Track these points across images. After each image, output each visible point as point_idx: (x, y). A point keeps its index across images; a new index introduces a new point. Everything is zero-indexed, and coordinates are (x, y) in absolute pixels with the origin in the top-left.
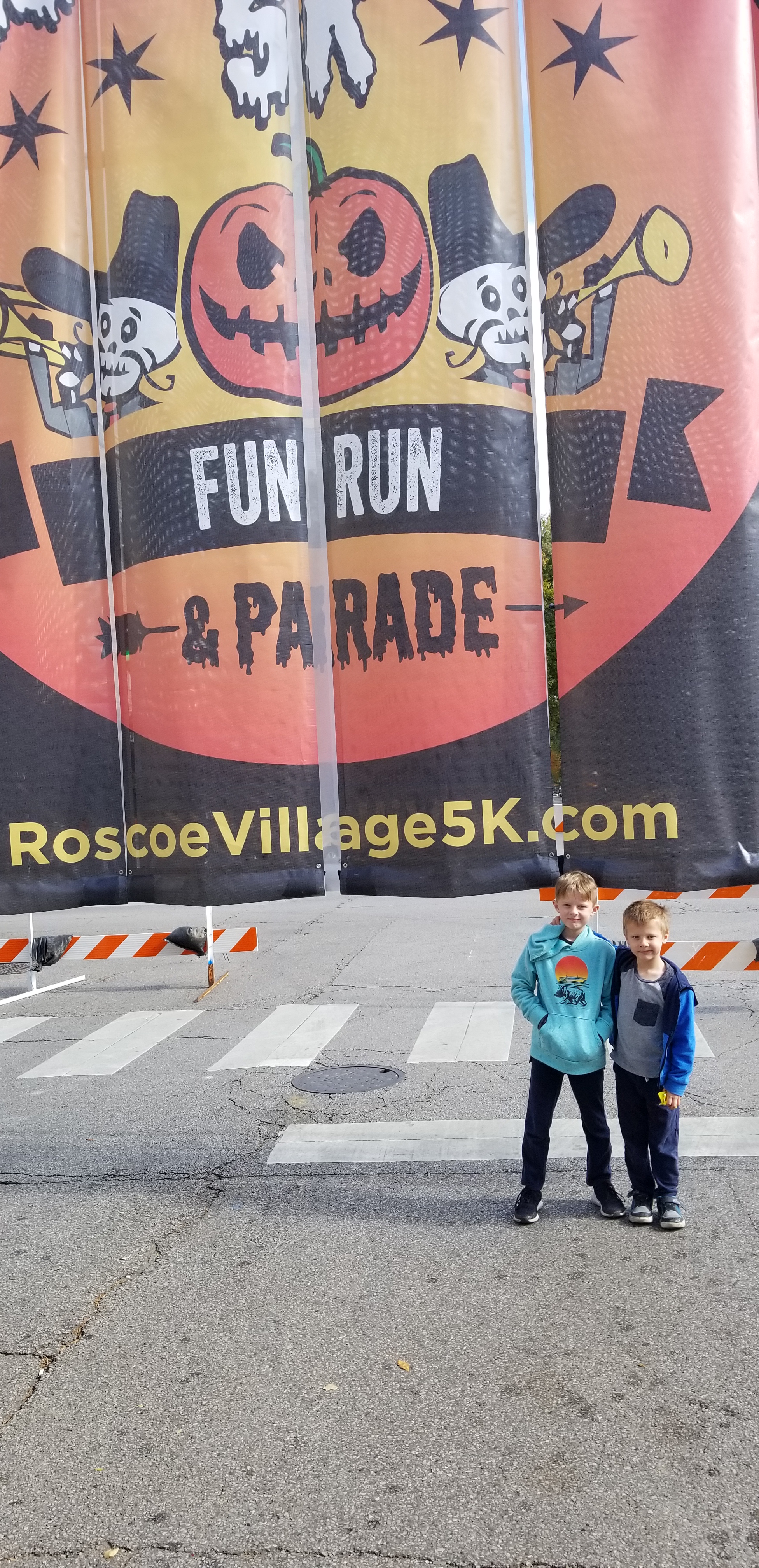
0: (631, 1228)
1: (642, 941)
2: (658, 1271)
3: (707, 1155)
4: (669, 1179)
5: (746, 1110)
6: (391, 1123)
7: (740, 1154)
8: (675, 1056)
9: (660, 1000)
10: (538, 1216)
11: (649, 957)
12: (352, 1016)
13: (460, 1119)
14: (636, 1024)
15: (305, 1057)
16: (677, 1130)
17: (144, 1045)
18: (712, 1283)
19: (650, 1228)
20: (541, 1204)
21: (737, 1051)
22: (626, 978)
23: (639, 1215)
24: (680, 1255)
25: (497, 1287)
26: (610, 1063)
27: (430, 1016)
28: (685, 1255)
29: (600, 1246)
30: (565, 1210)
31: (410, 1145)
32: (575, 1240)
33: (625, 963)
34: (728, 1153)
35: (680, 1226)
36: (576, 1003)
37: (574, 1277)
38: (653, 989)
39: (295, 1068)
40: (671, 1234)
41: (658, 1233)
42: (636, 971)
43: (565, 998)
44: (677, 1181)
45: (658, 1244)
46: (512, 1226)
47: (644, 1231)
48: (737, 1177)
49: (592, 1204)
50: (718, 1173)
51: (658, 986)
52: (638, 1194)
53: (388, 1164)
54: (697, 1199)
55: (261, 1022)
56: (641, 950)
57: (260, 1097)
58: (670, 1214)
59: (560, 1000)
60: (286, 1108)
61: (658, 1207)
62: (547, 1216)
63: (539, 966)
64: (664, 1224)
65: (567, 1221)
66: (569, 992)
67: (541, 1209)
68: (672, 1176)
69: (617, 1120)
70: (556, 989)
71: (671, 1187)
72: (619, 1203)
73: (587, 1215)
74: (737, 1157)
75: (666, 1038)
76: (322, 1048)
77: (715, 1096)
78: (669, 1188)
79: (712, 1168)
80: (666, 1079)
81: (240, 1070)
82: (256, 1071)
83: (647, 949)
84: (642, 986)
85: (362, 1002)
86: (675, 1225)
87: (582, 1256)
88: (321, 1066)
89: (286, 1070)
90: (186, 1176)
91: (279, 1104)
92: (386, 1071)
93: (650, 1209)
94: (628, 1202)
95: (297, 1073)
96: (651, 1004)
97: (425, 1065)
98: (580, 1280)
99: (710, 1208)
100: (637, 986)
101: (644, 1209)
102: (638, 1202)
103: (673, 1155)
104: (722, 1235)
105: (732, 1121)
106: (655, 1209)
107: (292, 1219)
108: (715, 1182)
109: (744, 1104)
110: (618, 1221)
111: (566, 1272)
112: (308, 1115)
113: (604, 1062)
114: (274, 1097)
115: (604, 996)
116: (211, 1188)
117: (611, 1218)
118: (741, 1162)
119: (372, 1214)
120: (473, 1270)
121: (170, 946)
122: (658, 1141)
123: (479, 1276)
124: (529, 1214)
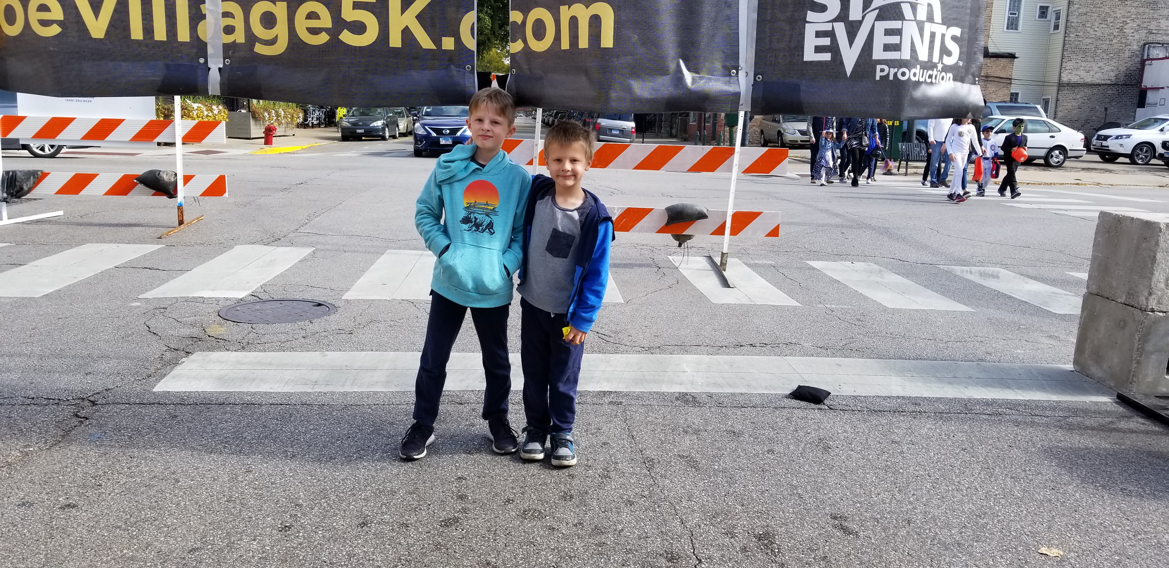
0: (521, 465)
1: (564, 164)
2: (541, 516)
3: (606, 390)
4: (566, 417)
5: (647, 349)
6: (305, 354)
7: (638, 389)
8: (585, 290)
9: (576, 231)
10: (425, 452)
11: (570, 183)
12: (305, 257)
13: (377, 351)
14: (548, 254)
15: (244, 289)
16: (579, 369)
17: (85, 273)
18: (598, 531)
19: (540, 466)
20: (432, 438)
21: (643, 299)
22: (542, 207)
23: (530, 451)
24: (567, 497)
25: (358, 537)
26: (517, 297)
27: (379, 260)
28: (571, 497)
29: (484, 486)
30: (456, 445)
31: (315, 375)
32: (460, 478)
33: (542, 192)
34: (627, 389)
35: (570, 464)
36: (483, 231)
37: (447, 523)
38: (571, 218)
39: (227, 299)
40: (561, 472)
41: (547, 471)
42: (554, 200)
43: (471, 225)
44: (574, 418)
45: (546, 484)
46: (397, 463)
47: (534, 469)
48: (633, 412)
49: (486, 438)
50: (615, 408)
51: (576, 215)
52: (532, 430)
53: (285, 394)
54: (592, 434)
55: (214, 257)
56: (562, 173)
57: (179, 324)
58: (563, 451)
59: (466, 227)
60: (202, 335)
61: (551, 444)
62: (436, 453)
63: (446, 189)
64: (554, 462)
65: (456, 457)
66: (476, 219)
67: (432, 444)
68: (569, 414)
69: (519, 356)
70: (463, 214)
71: (567, 425)
72: (513, 440)
73: (478, 450)
74: (634, 392)
75: (579, 270)
76: (264, 282)
77: (620, 335)
78: (564, 426)
79: (611, 403)
80: (573, 314)
81: (170, 299)
82: (186, 300)
83: (569, 174)
84: (559, 215)
85: (319, 247)
86: (566, 463)
87: (462, 497)
88: (255, 298)
89: (218, 300)
90: (56, 401)
91: (196, 331)
92: (319, 305)
93: (543, 444)
94: (522, 438)
95: (228, 303)
96: (566, 234)
97: (359, 301)
98: (453, 528)
99: (604, 444)
100: (554, 215)
101: (537, 446)
102: (531, 439)
103: (572, 394)
104: (612, 474)
105: (633, 358)
106: (548, 444)
107: (151, 453)
108: (611, 417)
109: (646, 343)
110: (509, 457)
111: (440, 517)
112: (222, 343)
113: (511, 297)
114: (193, 325)
115: (516, 226)
116: (77, 416)
117: (502, 455)
118: (639, 397)
119: (246, 449)
120: (337, 514)
121: (140, 187)
122: (559, 380)
123: (342, 522)
124: (415, 450)
